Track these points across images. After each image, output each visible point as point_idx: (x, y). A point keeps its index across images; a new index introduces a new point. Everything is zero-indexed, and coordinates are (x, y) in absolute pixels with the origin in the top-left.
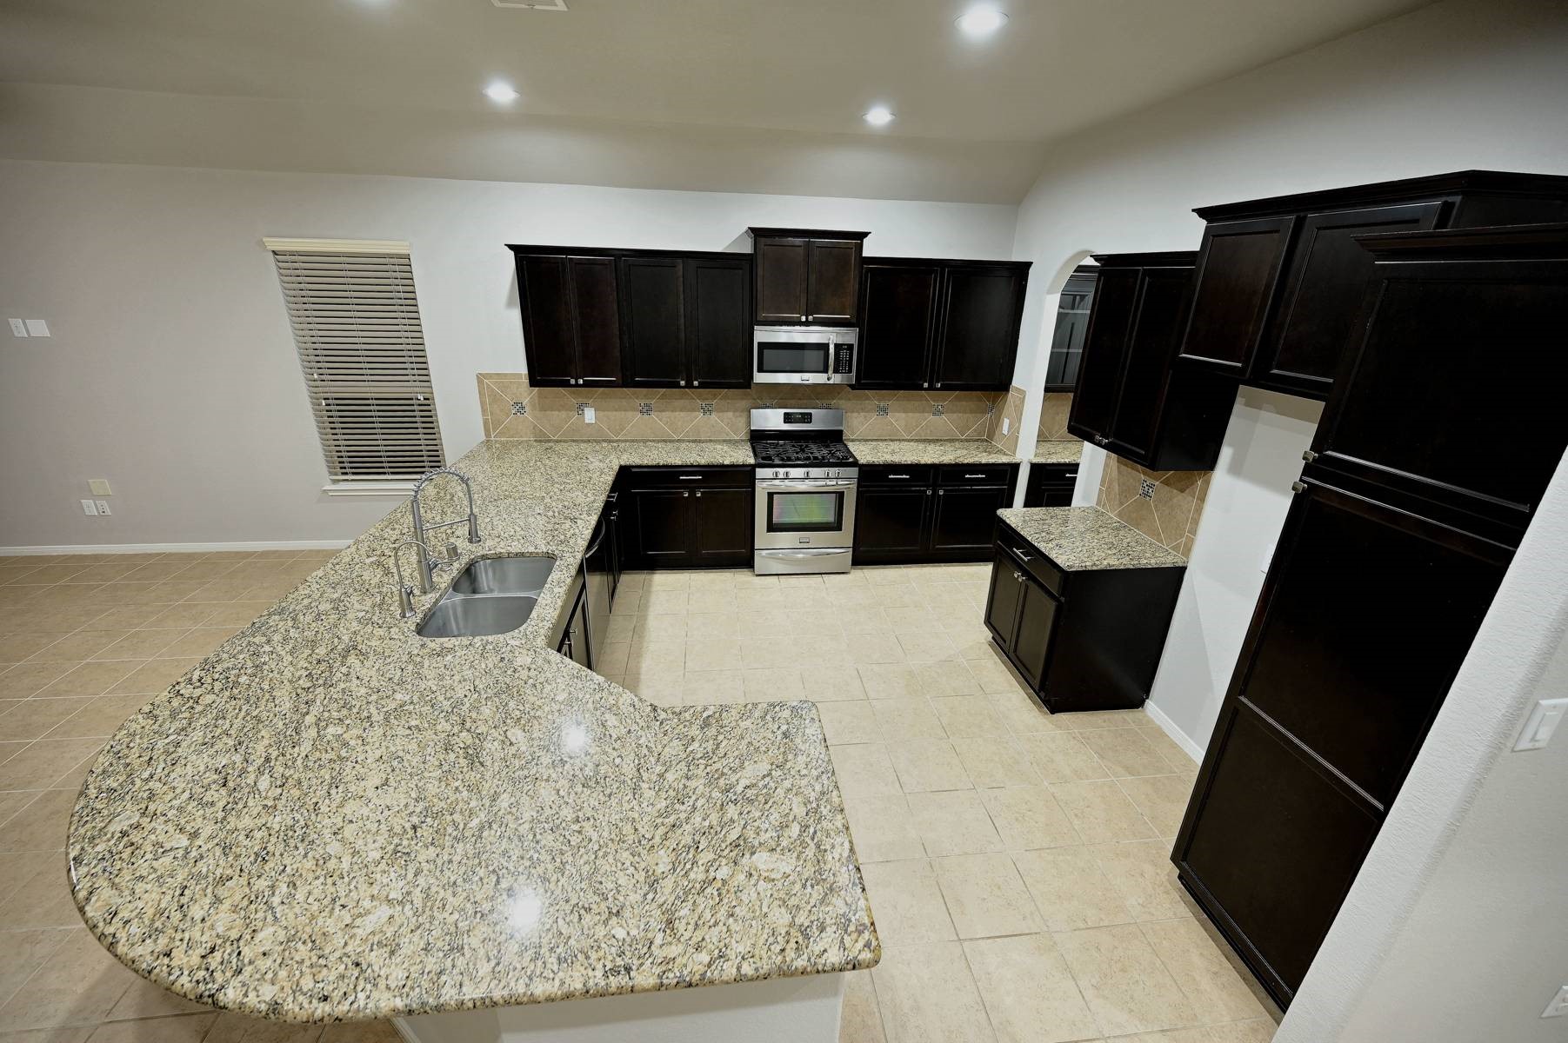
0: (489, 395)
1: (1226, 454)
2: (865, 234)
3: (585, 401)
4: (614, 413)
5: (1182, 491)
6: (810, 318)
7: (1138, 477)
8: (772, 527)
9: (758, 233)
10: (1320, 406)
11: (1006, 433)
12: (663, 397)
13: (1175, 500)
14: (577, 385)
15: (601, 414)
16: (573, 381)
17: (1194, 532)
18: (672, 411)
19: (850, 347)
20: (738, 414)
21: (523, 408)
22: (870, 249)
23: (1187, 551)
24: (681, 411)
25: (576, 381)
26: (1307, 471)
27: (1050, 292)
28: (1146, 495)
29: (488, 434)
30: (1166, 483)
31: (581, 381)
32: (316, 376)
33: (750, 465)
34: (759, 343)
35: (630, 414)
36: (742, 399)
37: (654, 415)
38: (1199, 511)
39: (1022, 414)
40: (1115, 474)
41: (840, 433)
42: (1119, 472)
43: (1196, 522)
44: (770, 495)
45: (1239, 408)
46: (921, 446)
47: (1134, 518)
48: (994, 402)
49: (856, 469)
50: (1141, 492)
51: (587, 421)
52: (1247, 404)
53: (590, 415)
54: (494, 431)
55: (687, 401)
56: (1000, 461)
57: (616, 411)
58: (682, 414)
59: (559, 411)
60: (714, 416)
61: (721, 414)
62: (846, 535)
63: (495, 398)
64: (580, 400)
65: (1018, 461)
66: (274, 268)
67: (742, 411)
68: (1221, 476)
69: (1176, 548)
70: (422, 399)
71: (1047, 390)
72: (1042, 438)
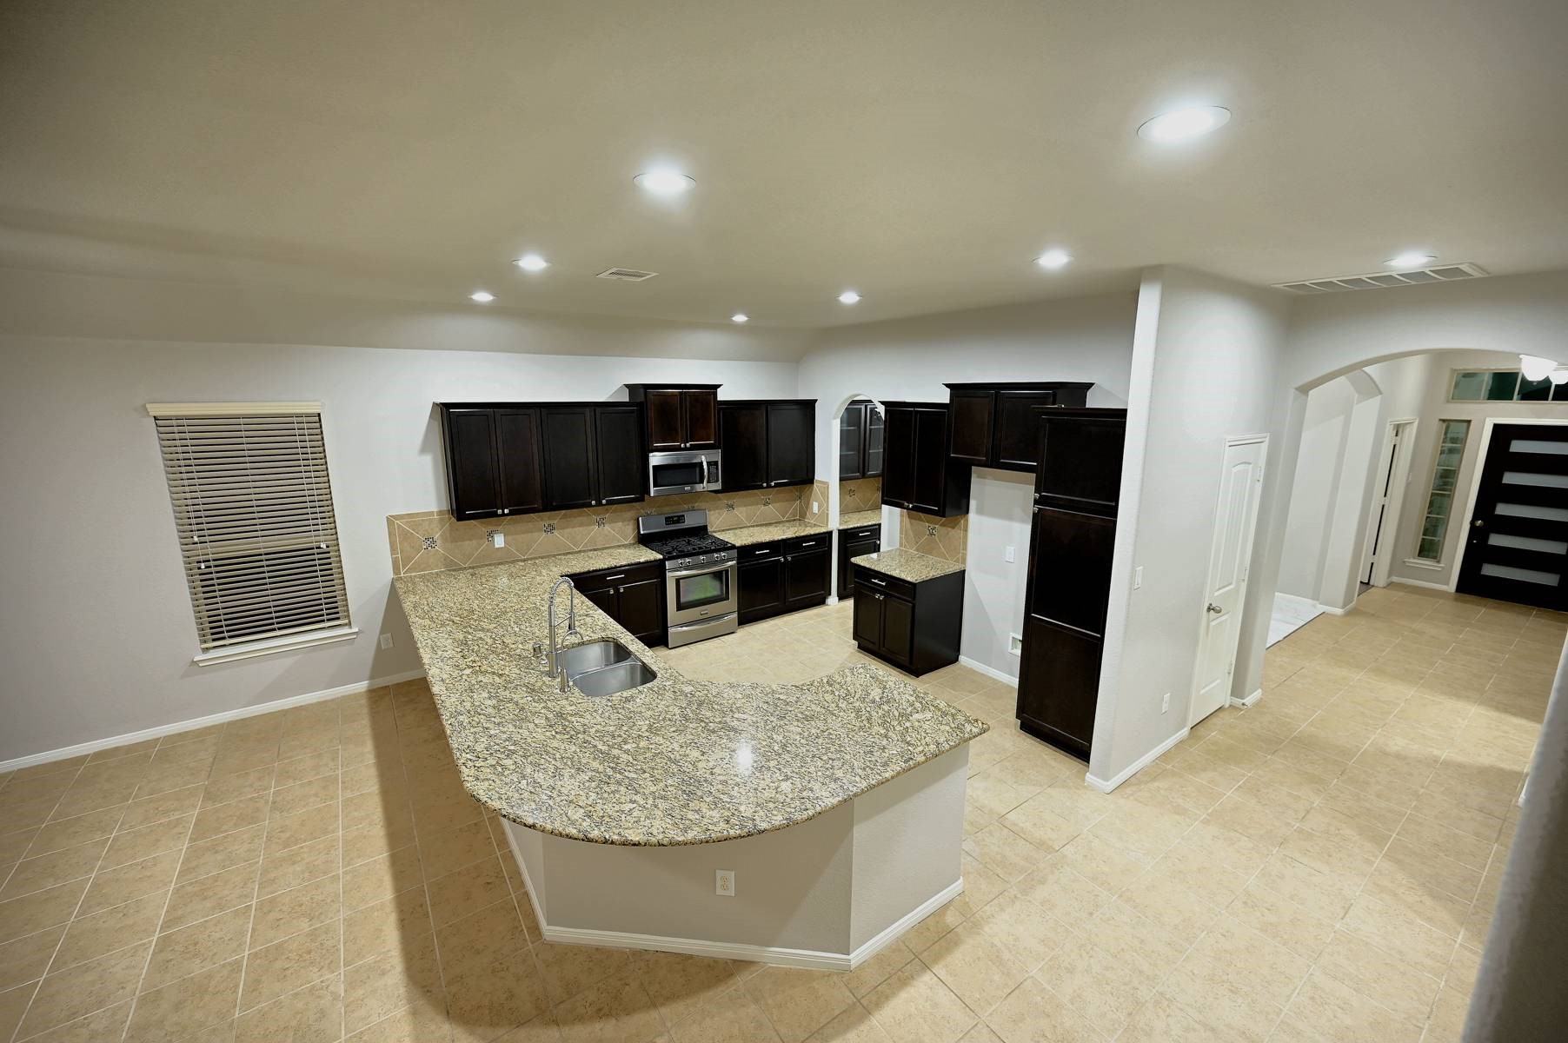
0: (399, 535)
1: (973, 504)
2: (719, 386)
3: (495, 528)
4: (522, 535)
5: (954, 528)
6: (688, 445)
7: (925, 524)
8: (680, 607)
9: (632, 388)
10: (1033, 476)
11: (817, 512)
12: (565, 516)
13: (950, 534)
14: (503, 514)
15: (510, 538)
16: (500, 512)
17: (965, 549)
18: (573, 527)
19: (716, 463)
20: (626, 523)
21: (433, 542)
22: (722, 395)
23: (964, 561)
24: (579, 526)
25: (503, 511)
26: (1036, 502)
27: (834, 418)
28: (932, 534)
29: (396, 569)
30: (943, 525)
31: (506, 511)
32: (196, 539)
33: (660, 560)
34: (654, 467)
35: (536, 534)
36: (629, 511)
37: (556, 533)
38: (965, 537)
39: (828, 498)
40: (908, 525)
41: (705, 528)
42: (911, 524)
43: (965, 543)
44: (678, 581)
45: (974, 479)
46: (764, 529)
47: (927, 549)
48: (801, 492)
49: (736, 550)
50: (928, 533)
51: (497, 546)
52: (978, 477)
53: (499, 541)
54: (404, 568)
55: (585, 518)
56: (817, 532)
57: (523, 533)
58: (581, 529)
59: (470, 540)
60: (607, 527)
61: (613, 525)
62: (732, 603)
63: (405, 536)
64: (491, 528)
65: (830, 530)
66: (155, 435)
67: (629, 521)
68: (972, 516)
69: (957, 561)
70: (325, 547)
71: (841, 479)
72: (844, 511)
